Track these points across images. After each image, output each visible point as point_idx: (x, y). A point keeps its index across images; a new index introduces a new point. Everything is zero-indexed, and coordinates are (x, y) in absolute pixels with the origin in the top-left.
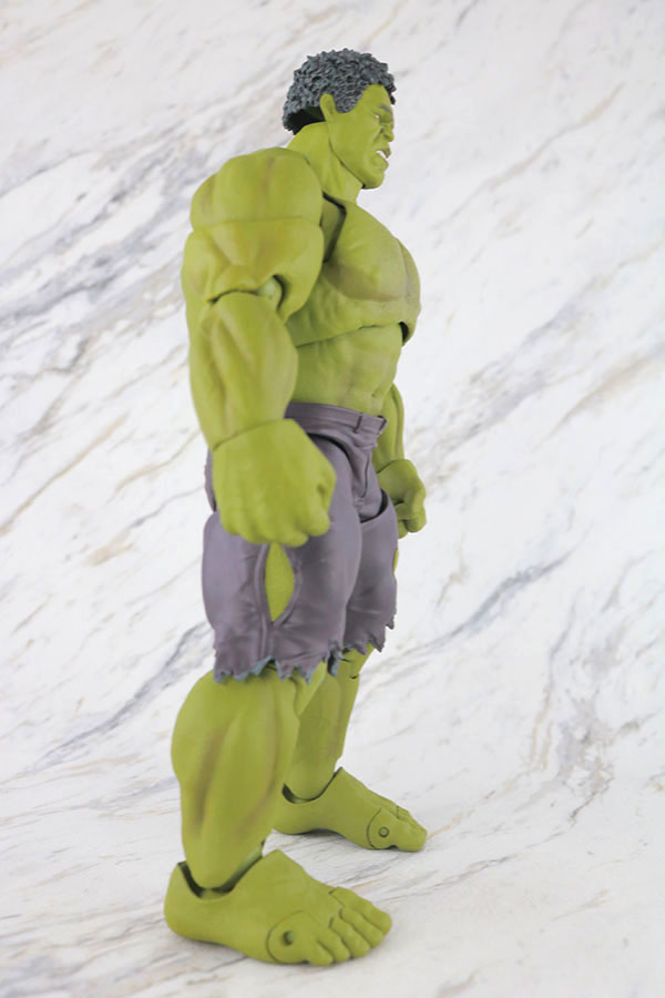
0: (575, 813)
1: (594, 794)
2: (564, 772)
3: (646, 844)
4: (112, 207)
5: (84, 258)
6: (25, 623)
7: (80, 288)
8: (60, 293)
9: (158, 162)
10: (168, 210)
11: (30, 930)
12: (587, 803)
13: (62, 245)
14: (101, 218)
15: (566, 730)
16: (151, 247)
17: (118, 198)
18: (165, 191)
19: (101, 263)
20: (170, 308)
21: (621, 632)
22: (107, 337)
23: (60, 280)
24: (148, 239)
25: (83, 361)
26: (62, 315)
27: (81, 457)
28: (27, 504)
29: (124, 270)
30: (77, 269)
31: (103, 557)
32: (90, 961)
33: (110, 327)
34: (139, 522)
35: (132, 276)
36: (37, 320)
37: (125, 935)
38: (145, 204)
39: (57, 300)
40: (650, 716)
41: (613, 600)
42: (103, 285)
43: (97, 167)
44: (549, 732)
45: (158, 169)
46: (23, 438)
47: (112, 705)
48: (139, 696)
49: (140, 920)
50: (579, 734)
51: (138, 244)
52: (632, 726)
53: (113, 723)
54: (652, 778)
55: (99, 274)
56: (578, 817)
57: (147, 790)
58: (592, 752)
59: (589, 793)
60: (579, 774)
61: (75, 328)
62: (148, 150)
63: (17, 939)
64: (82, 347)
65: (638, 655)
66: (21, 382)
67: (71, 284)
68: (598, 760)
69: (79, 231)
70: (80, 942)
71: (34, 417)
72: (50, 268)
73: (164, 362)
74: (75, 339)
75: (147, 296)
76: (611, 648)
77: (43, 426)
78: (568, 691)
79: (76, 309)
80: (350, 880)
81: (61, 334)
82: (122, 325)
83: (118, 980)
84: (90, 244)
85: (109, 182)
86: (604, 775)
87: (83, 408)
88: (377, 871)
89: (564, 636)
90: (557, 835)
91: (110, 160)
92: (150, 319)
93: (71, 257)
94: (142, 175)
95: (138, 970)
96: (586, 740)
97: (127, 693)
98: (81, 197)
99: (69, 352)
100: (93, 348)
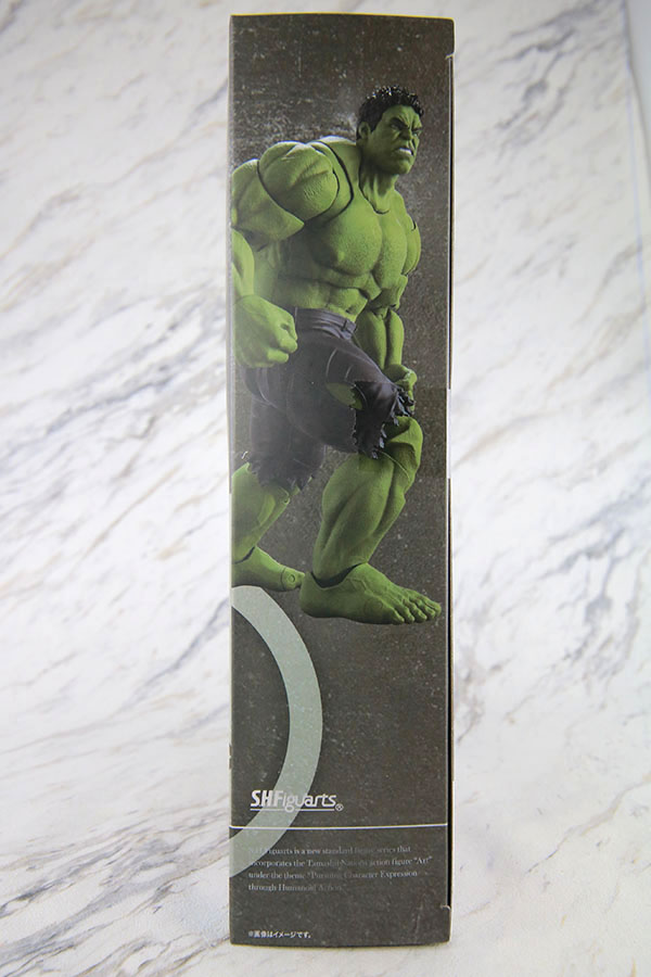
1: (472, 725)
4: (169, 334)
5: (151, 366)
6: (117, 599)
8: (137, 388)
10: (205, 335)
11: (144, 822)
12: (468, 731)
13: (137, 356)
14: (162, 340)
16: (194, 359)
17: (173, 327)
19: (163, 368)
20: (207, 398)
22: (167, 417)
24: (192, 354)
25: (152, 431)
26: (136, 402)
27: (152, 491)
28: (117, 522)
29: (176, 375)
30: (147, 372)
31: (167, 555)
32: (184, 841)
34: (190, 532)
35: (182, 378)
36: (121, 404)
37: (201, 825)
38: (190, 332)
40: (508, 661)
41: (487, 578)
42: (164, 383)
45: (197, 310)
46: (114, 480)
49: (209, 814)
51: (186, 357)
52: (497, 668)
53: (177, 666)
54: (508, 714)
55: (161, 376)
57: (201, 722)
61: (146, 410)
62: (191, 297)
63: (139, 829)
64: (152, 422)
65: (503, 615)
66: (112, 444)
67: (144, 381)
69: (147, 348)
70: (176, 829)
71: (121, 467)
72: (130, 372)
73: (205, 432)
74: (147, 417)
75: (192, 390)
76: (485, 611)
77: (127, 472)
79: (148, 398)
81: (138, 413)
82: (176, 408)
83: (202, 854)
84: (155, 356)
85: (166, 317)
86: (478, 710)
87: (152, 461)
91: (168, 303)
92: (195, 405)
93: (143, 365)
94: (187, 314)
95: (212, 848)
97: (185, 644)
98: (149, 326)
99: (143, 425)
100: (159, 423)
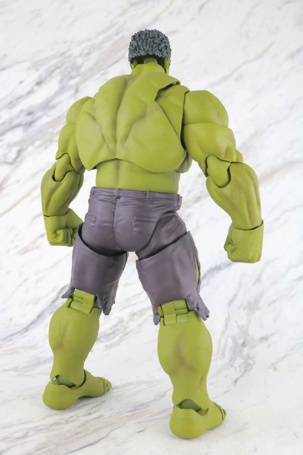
0: (236, 381)
2: (233, 360)
3: (267, 397)
7: (19, 125)
9: (58, 68)
15: (234, 339)
18: (61, 82)
21: (262, 294)
23: (10, 120)
33: (32, 144)
39: (9, 130)
43: (29, 69)
44: (226, 341)
47: (26, 322)
48: (39, 317)
50: (240, 342)
56: (237, 382)
58: (246, 350)
59: (243, 371)
60: (239, 361)
68: (248, 354)
78: (236, 321)
80: (131, 411)
88: (144, 407)
89: (235, 296)
90: (228, 391)
96: (244, 345)
